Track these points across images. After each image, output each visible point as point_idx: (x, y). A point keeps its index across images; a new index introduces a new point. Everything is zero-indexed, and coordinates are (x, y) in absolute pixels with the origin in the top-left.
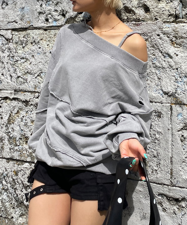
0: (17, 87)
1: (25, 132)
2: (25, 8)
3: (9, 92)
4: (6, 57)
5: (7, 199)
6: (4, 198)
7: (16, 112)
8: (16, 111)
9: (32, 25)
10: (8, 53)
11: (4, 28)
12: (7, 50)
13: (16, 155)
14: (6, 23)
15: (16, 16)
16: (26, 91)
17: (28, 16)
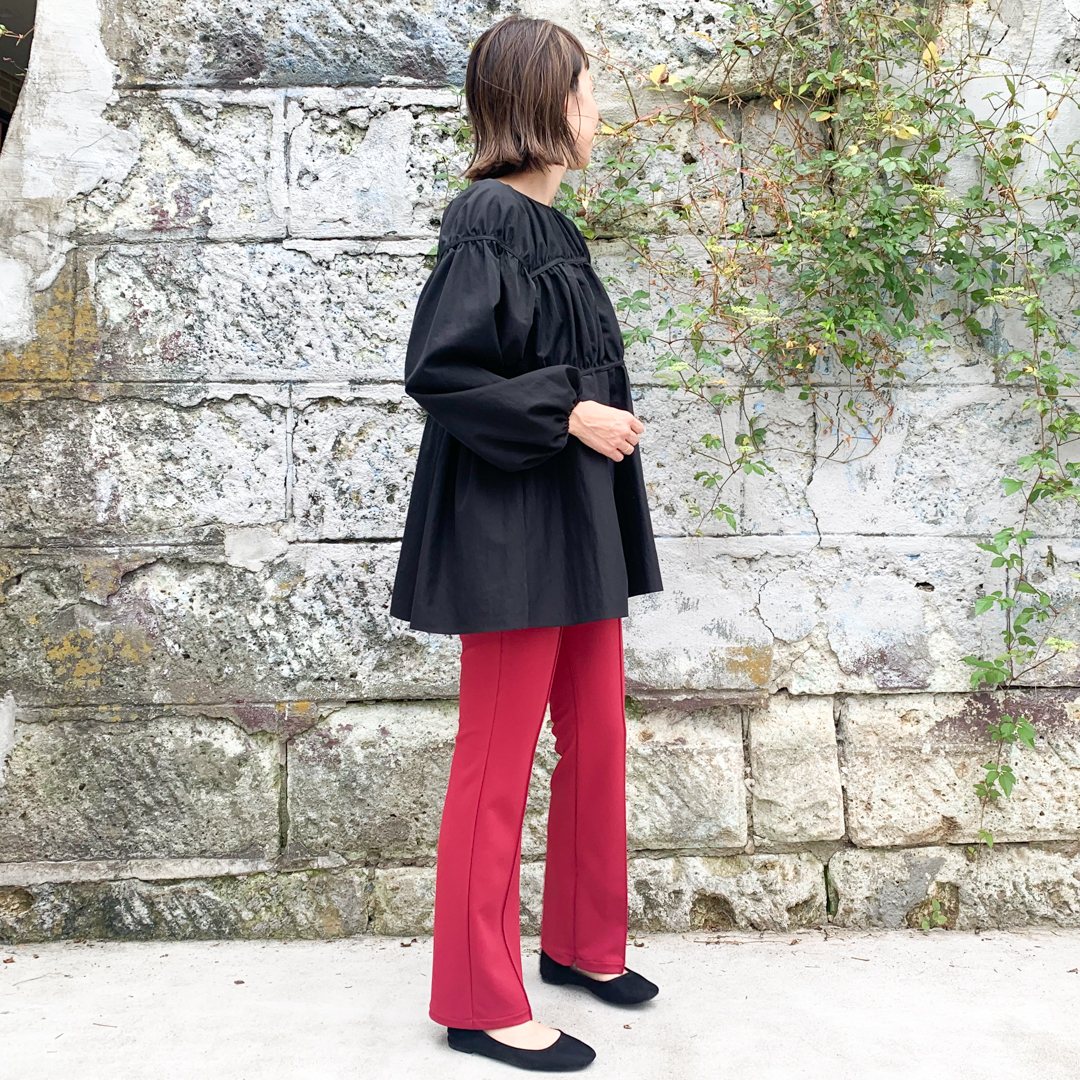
0: (361, 373)
1: (387, 474)
2: (372, 191)
3: (335, 385)
4: (318, 303)
5: (338, 635)
6: (330, 633)
7: (356, 431)
8: (355, 429)
9: (395, 232)
10: (324, 296)
11: (308, 236)
12: (318, 287)
13: (364, 530)
14: (318, 222)
15: (345, 208)
16: (385, 382)
17: (381, 211)
